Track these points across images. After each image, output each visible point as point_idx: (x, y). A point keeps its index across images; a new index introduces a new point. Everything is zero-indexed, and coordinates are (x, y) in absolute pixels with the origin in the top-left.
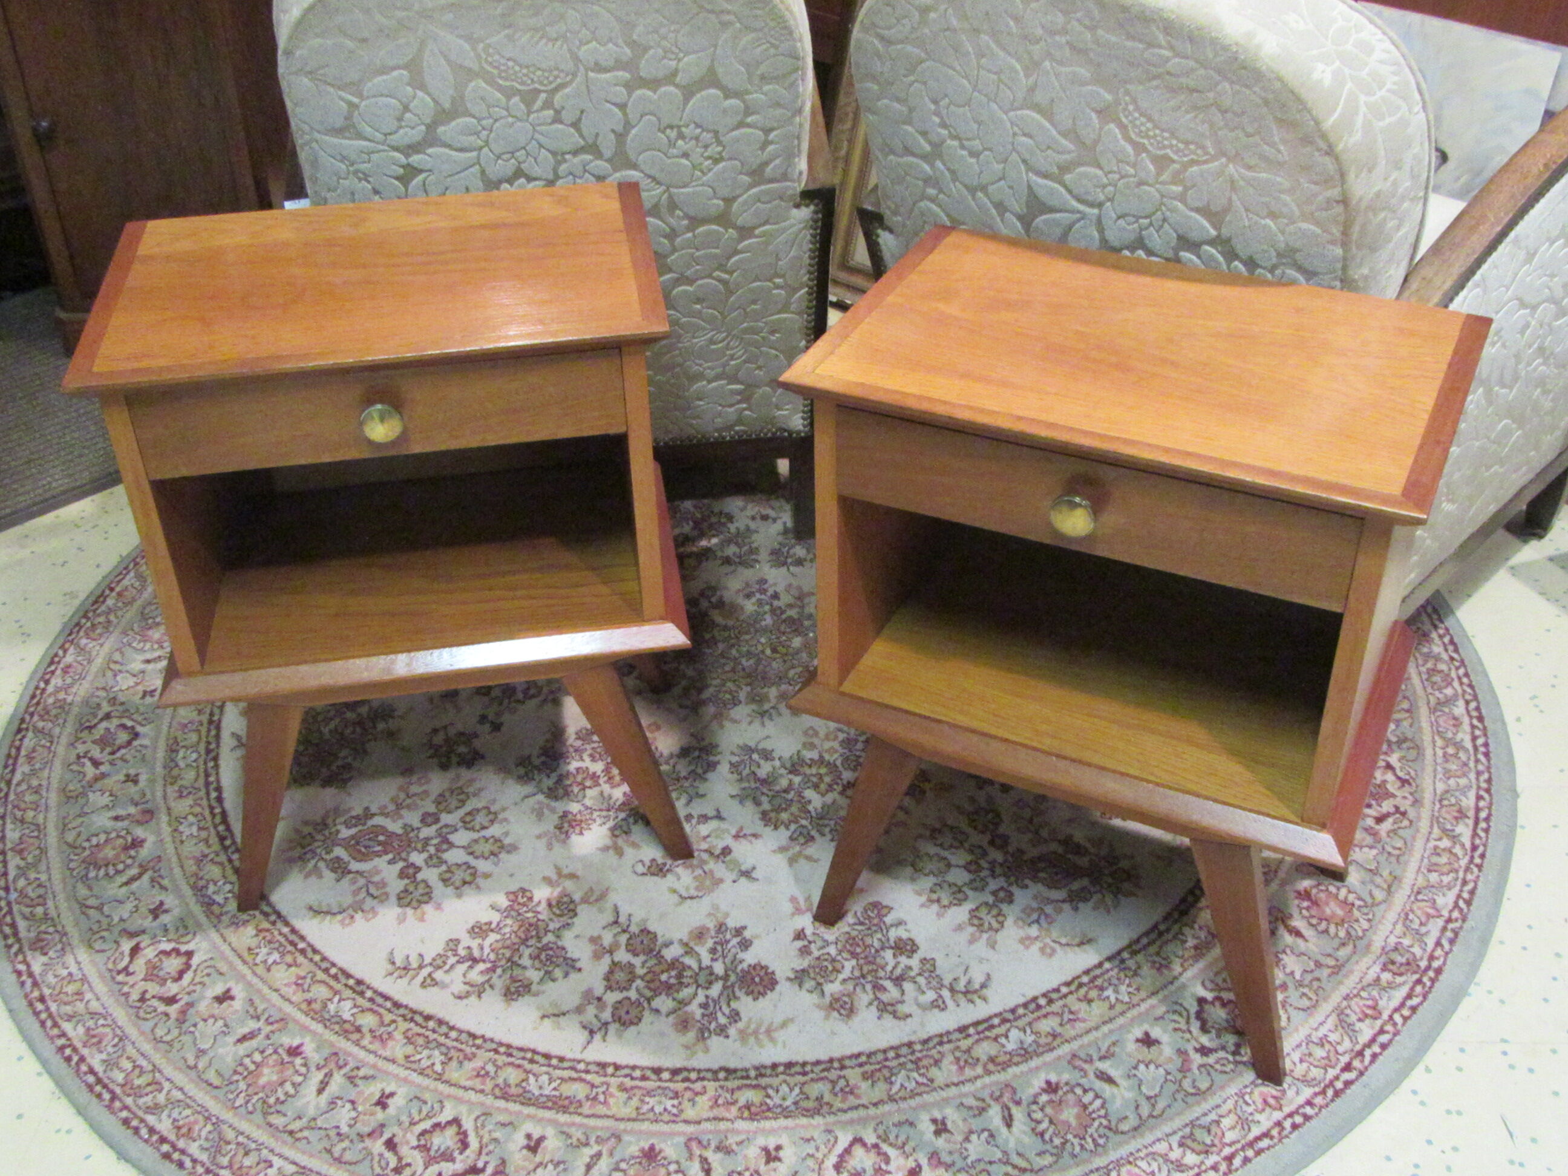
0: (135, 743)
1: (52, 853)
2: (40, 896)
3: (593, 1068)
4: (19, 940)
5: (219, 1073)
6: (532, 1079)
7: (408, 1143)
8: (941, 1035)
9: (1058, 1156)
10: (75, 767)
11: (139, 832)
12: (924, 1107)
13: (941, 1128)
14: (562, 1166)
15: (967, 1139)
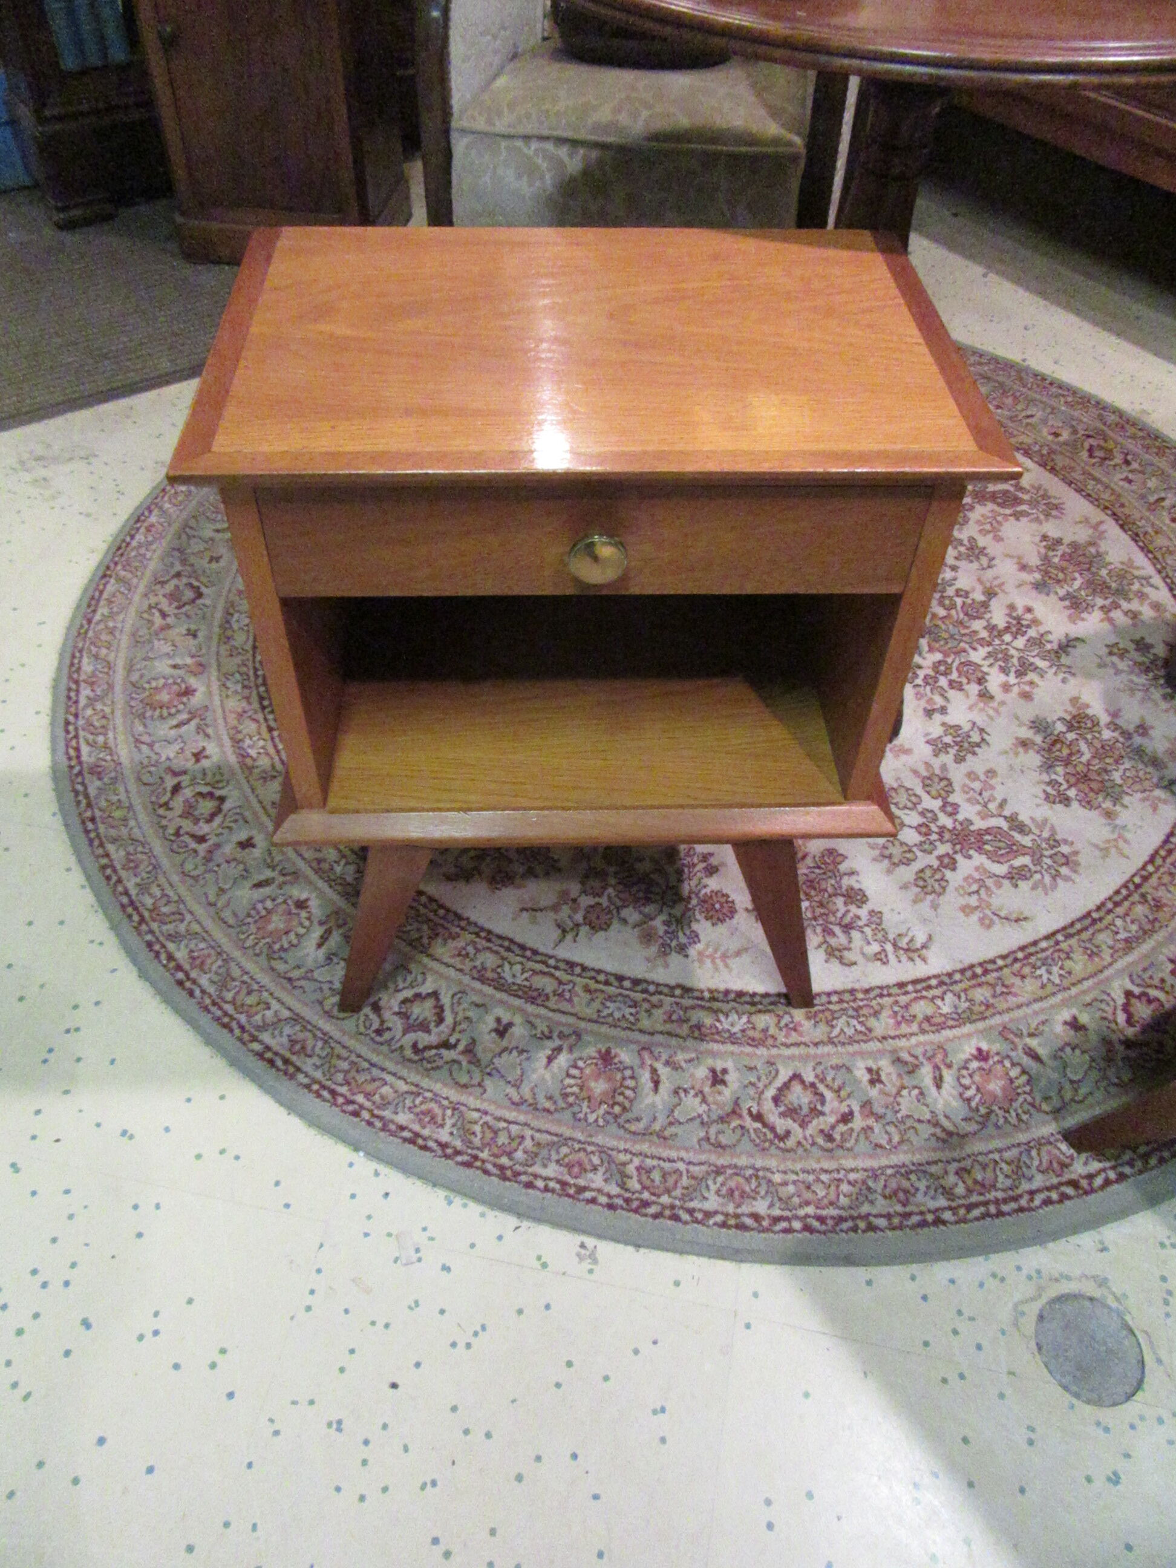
0: (199, 602)
1: (118, 688)
2: (103, 727)
3: (562, 965)
4: (80, 763)
5: (235, 915)
6: (507, 967)
7: (390, 1008)
8: (881, 988)
9: (983, 1125)
10: (145, 616)
11: (193, 682)
12: (862, 1054)
13: (875, 1079)
14: (525, 1055)
15: (898, 1093)
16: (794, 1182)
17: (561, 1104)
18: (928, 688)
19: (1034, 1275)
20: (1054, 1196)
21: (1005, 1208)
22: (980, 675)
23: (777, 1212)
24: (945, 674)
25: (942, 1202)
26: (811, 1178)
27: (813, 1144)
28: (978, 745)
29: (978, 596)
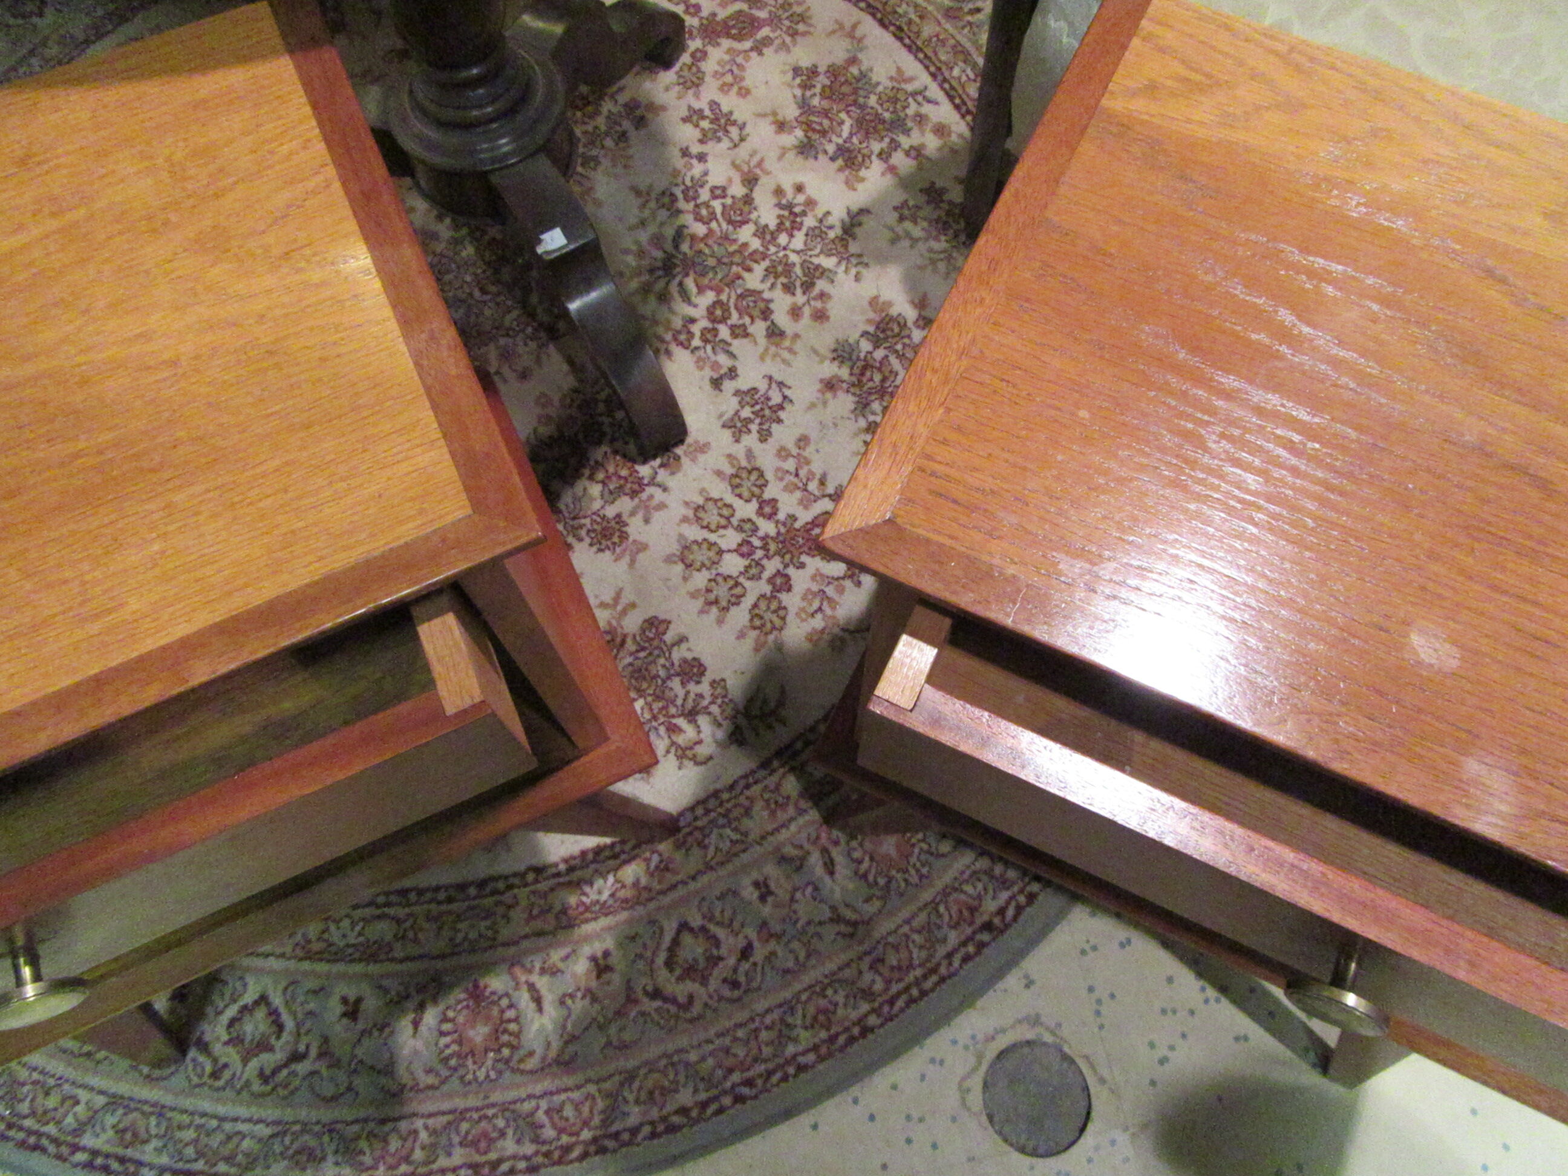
3: (393, 898)
6: (333, 927)
7: (218, 1039)
9: (885, 899)
12: (745, 869)
13: (764, 890)
14: (387, 1030)
15: (792, 899)
16: (711, 1054)
17: (445, 1073)
18: (709, 348)
19: (970, 1042)
20: (971, 949)
21: (928, 984)
22: (762, 305)
23: (703, 1096)
24: (724, 320)
25: (865, 1007)
26: (727, 1041)
27: (721, 999)
28: (781, 407)
29: (738, 190)
